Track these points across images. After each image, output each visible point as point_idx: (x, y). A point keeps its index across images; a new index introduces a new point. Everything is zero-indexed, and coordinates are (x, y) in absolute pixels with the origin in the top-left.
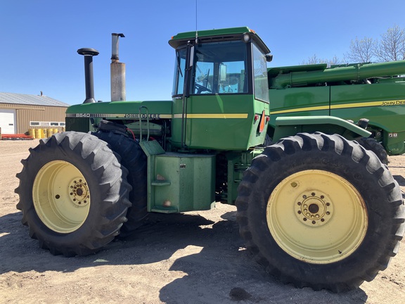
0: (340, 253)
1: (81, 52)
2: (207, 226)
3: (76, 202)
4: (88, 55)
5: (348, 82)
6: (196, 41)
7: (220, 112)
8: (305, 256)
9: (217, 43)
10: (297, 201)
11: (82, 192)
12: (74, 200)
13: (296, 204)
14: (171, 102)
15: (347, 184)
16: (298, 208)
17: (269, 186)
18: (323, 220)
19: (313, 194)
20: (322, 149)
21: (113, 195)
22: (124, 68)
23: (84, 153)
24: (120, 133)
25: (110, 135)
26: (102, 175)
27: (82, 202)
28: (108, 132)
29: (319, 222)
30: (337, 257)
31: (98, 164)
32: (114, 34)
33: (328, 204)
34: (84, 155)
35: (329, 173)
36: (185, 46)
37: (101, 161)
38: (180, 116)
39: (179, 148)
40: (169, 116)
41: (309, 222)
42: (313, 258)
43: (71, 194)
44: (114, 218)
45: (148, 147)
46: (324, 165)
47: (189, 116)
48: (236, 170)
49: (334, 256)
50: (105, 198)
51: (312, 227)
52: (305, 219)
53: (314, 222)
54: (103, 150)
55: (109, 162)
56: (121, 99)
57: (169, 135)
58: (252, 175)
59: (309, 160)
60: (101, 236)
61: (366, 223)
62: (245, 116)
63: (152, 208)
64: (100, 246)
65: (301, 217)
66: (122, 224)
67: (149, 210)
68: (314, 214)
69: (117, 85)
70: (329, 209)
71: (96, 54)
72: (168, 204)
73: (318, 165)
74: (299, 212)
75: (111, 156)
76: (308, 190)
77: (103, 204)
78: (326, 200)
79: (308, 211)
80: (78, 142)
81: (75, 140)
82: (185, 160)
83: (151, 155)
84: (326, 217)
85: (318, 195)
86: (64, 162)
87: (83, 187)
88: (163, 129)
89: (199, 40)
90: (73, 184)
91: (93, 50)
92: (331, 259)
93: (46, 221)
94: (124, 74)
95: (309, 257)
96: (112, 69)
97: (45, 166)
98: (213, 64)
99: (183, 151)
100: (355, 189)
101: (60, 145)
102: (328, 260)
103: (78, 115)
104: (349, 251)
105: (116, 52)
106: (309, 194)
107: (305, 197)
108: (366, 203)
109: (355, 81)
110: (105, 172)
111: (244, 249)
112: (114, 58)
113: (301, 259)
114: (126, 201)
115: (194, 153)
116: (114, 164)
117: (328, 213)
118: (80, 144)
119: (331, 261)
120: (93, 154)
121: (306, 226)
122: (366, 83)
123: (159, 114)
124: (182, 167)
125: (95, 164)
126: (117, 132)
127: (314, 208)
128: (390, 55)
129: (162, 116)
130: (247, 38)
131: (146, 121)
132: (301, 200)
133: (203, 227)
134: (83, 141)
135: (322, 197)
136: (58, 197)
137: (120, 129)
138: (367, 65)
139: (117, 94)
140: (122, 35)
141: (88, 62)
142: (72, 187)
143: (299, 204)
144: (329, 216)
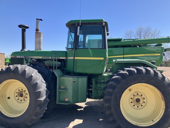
0: (153, 121)
1: (20, 26)
2: (81, 109)
3: (19, 101)
4: (24, 28)
5: (130, 46)
6: (80, 24)
7: (90, 57)
8: (137, 123)
9: (89, 26)
10: (131, 97)
11: (23, 95)
12: (18, 99)
13: (130, 98)
14: (66, 52)
15: (156, 90)
16: (131, 100)
17: (122, 91)
18: (142, 106)
19: (138, 94)
20: (145, 74)
21: (42, 97)
22: (42, 35)
23: (27, 75)
24: (42, 65)
25: (37, 66)
26: (36, 86)
27: (23, 100)
28: (36, 65)
29: (140, 107)
30: (152, 123)
31: (34, 81)
32: (37, 19)
33: (144, 98)
34: (27, 76)
35: (148, 84)
36: (75, 26)
37: (36, 79)
38: (72, 58)
39: (70, 73)
40: (64, 58)
41: (136, 106)
42: (141, 124)
43: (17, 96)
44: (42, 108)
45: (57, 73)
46: (146, 81)
47: (76, 58)
48: (96, 83)
49: (150, 122)
50: (38, 98)
51: (137, 109)
52: (134, 106)
53: (138, 107)
54: (36, 74)
55: (40, 80)
56: (40, 50)
57: (65, 67)
58: (113, 86)
59: (140, 79)
60: (35, 118)
61: (164, 107)
62: (102, 59)
63: (58, 102)
64: (34, 123)
65: (132, 104)
66: (45, 111)
67: (57, 103)
68: (138, 103)
69: (38, 43)
70: (145, 100)
71: (28, 28)
72: (67, 100)
73: (144, 81)
74: (132, 102)
75: (40, 77)
76: (135, 92)
77: (37, 101)
78: (143, 96)
79: (136, 102)
80: (23, 70)
81: (22, 69)
82: (75, 79)
83: (59, 76)
84: (143, 104)
85: (140, 94)
86: (15, 80)
87: (23, 93)
88: (61, 64)
89: (81, 24)
90: (18, 91)
91: (26, 26)
92: (149, 124)
93: (3, 111)
94: (42, 38)
95: (139, 123)
96: (36, 35)
97: (4, 82)
98: (83, 35)
99: (72, 74)
100: (159, 92)
101: (13, 71)
102: (148, 124)
103: (17, 57)
104: (157, 120)
105: (38, 27)
106: (136, 94)
107: (134, 95)
108: (164, 98)
109: (132, 46)
110: (38, 85)
111: (102, 120)
112: (37, 30)
113: (136, 125)
114: (48, 99)
115: (77, 75)
116: (42, 81)
117: (144, 102)
118: (25, 71)
119: (150, 125)
120: (32, 76)
121: (135, 108)
122: (137, 47)
123: (59, 57)
124: (74, 82)
125: (33, 81)
126: (40, 65)
127: (138, 100)
128: (139, 37)
129: (61, 58)
130: (104, 24)
131: (53, 60)
132: (132, 97)
133: (79, 110)
134: (26, 69)
135: (142, 95)
136: (9, 98)
137: (42, 64)
138: (138, 40)
139: (38, 47)
140: (41, 20)
141: (24, 31)
142: (17, 93)
143: (131, 98)
144: (145, 104)
